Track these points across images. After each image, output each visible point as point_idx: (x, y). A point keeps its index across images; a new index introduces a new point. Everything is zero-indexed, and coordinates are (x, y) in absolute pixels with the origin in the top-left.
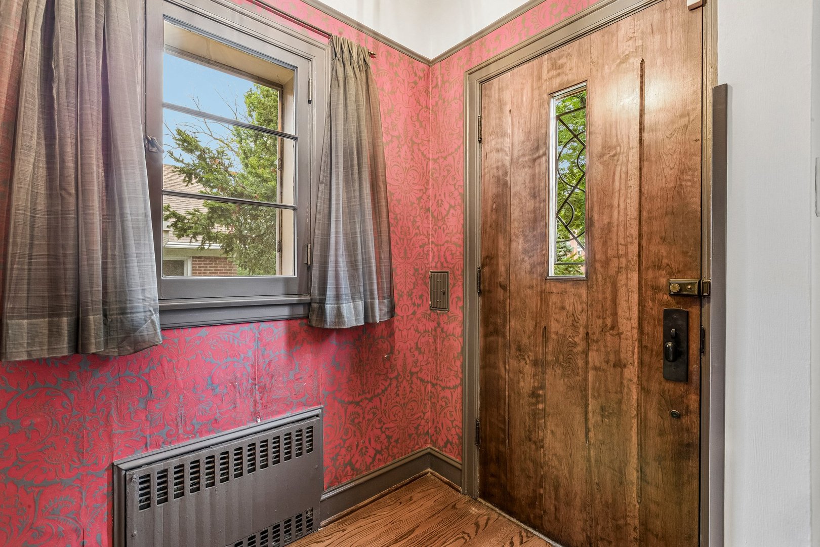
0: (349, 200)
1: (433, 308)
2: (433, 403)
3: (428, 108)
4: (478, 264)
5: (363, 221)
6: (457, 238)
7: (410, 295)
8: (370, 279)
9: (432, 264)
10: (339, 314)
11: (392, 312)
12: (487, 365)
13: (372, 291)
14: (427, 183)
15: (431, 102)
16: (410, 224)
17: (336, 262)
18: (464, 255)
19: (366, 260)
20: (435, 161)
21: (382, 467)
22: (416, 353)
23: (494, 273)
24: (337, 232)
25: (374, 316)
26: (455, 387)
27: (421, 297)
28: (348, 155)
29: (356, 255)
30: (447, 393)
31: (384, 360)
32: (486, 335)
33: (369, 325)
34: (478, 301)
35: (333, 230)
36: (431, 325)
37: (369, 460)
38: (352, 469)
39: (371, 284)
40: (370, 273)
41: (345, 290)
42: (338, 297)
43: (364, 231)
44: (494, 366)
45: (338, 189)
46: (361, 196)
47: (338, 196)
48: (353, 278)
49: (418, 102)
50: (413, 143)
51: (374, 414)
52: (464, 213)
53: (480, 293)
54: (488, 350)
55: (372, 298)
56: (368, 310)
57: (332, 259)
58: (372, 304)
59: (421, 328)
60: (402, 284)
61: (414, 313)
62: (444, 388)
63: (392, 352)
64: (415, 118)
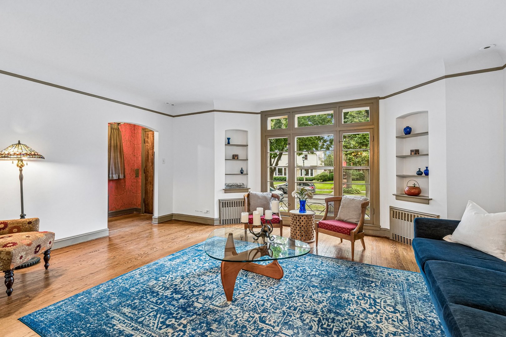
0: (115, 156)
1: (136, 177)
2: (136, 198)
3: (134, 133)
4: (144, 167)
5: (118, 160)
6: (141, 162)
7: (130, 174)
8: (119, 170)
9: (136, 168)
10: (112, 177)
11: (124, 177)
12: (146, 187)
13: (120, 173)
14: (134, 149)
15: (136, 132)
16: (130, 159)
17: (112, 167)
18: (141, 165)
19: (118, 167)
20: (136, 145)
21: (122, 209)
22: (131, 187)
23: (147, 169)
24: (112, 162)
25: (120, 177)
26: (140, 193)
27: (133, 174)
28: (114, 147)
29: (116, 166)
30: (139, 194)
31: (123, 187)
32: (145, 181)
33: (119, 179)
34: (144, 174)
35: (111, 161)
36: (135, 181)
37: (119, 207)
38: (115, 208)
39: (120, 171)
40: (119, 169)
41: (114, 172)
42: (112, 174)
43: (118, 162)
44: (147, 187)
45: (112, 154)
46: (117, 155)
47: (112, 155)
48: (115, 170)
49: (132, 132)
50: (131, 141)
51: (121, 198)
52: (142, 157)
53: (144, 173)
54: (146, 184)
55: (120, 174)
56: (119, 176)
57: (111, 167)
58: (120, 175)
59: (133, 181)
60: (127, 172)
61: (131, 178)
62: (138, 194)
63: (125, 185)
64: (131, 136)
